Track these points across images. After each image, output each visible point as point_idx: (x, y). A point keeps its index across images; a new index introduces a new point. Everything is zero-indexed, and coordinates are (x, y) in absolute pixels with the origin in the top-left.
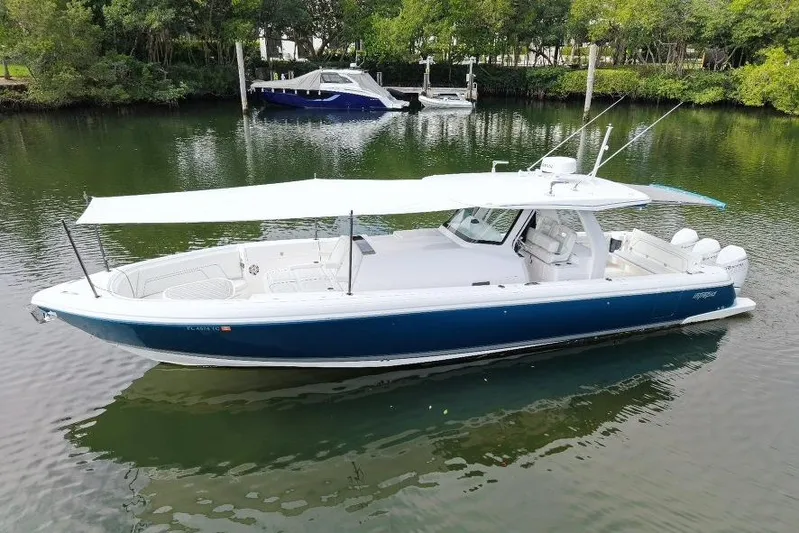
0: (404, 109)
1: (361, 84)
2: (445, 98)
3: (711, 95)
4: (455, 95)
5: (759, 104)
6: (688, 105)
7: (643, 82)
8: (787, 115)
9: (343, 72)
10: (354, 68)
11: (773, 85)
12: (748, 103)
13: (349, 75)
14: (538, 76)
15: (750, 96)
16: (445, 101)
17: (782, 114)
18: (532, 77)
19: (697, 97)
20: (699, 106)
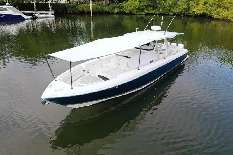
0: (31, 19)
1: (13, 11)
2: (44, 14)
3: (117, 10)
4: (47, 13)
5: (129, 12)
6: (112, 13)
7: (100, 7)
8: (136, 15)
9: (5, 7)
10: (8, 5)
11: (132, 7)
12: (127, 12)
13: (7, 7)
14: (70, 6)
15: (127, 10)
16: (44, 15)
17: (134, 14)
18: (68, 7)
19: (114, 11)
20: (115, 13)
